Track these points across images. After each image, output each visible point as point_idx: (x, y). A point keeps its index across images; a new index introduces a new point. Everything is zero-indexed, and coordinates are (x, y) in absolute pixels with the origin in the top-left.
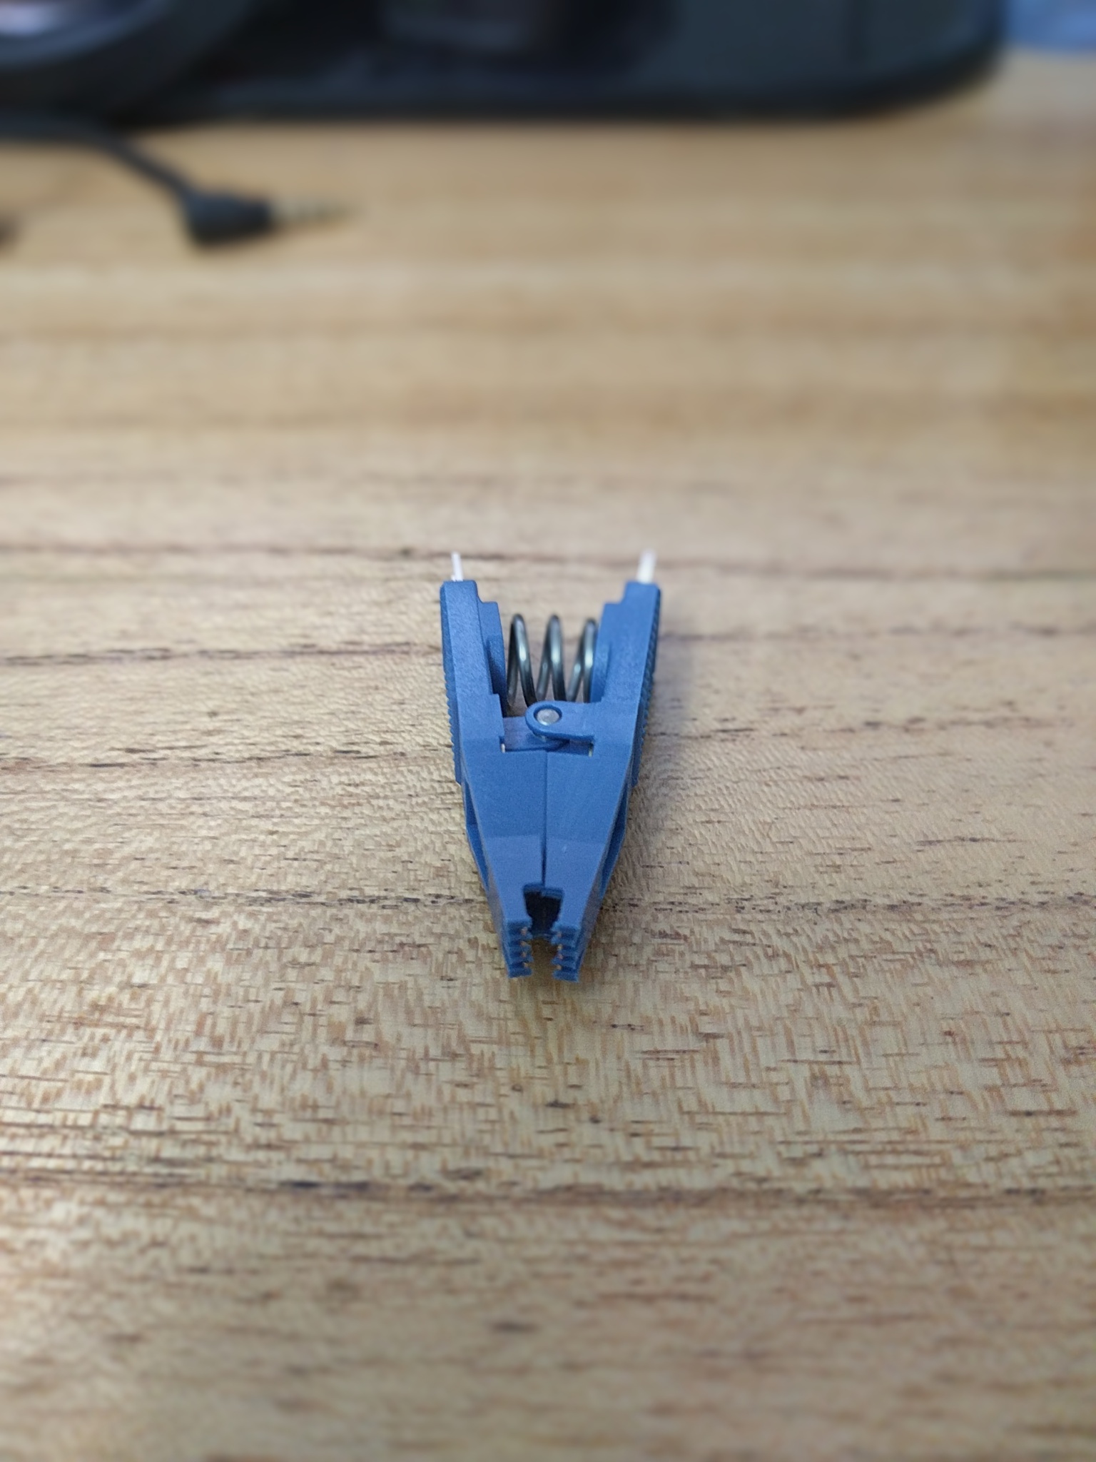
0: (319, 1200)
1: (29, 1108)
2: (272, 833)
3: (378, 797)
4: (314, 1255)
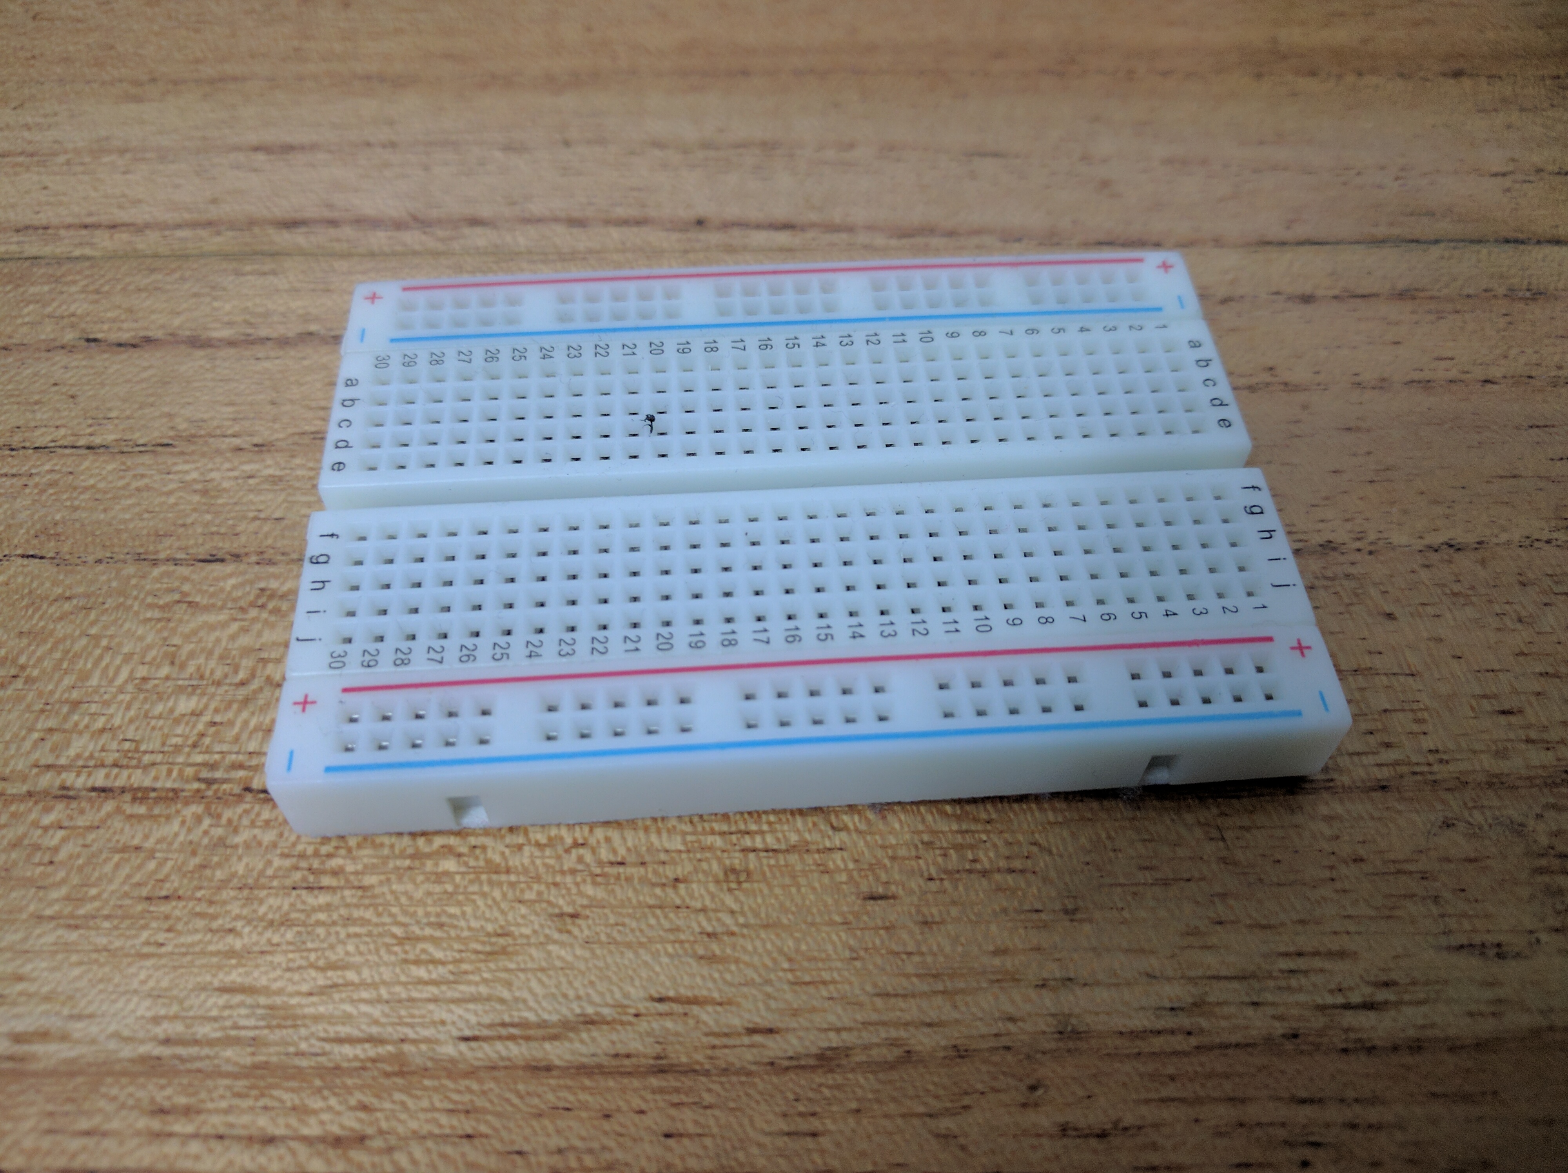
4: (710, 848)
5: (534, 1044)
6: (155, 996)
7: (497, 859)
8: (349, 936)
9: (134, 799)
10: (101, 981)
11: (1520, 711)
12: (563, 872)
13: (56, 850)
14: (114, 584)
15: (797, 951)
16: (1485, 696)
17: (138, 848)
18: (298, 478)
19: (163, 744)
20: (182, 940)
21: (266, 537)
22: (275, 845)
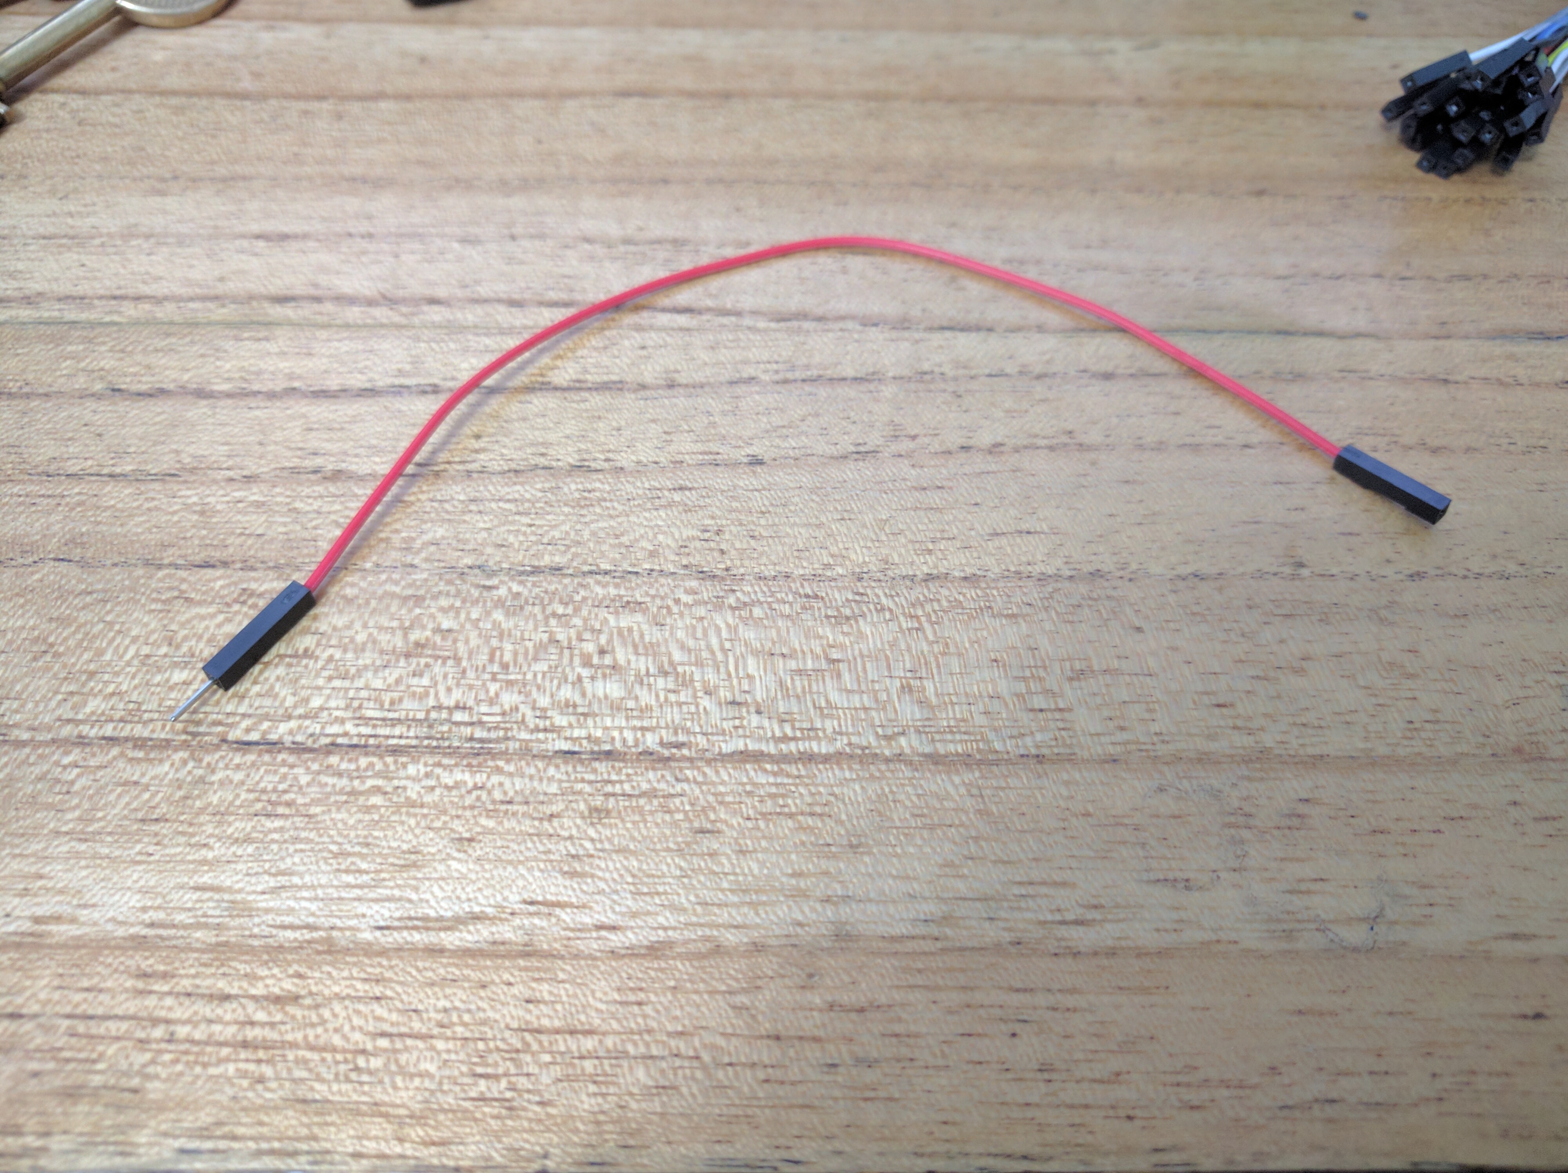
0: (581, 761)
1: (382, 708)
2: (531, 526)
3: (605, 500)
4: (580, 793)
5: (433, 933)
6: (144, 891)
7: (414, 796)
8: (296, 851)
9: (135, 747)
10: (103, 880)
11: (1232, 705)
12: (464, 808)
13: (72, 783)
14: (127, 583)
15: (640, 869)
16: (1207, 693)
17: (136, 783)
18: (277, 504)
19: (160, 705)
20: (167, 851)
21: (249, 549)
22: (243, 783)
